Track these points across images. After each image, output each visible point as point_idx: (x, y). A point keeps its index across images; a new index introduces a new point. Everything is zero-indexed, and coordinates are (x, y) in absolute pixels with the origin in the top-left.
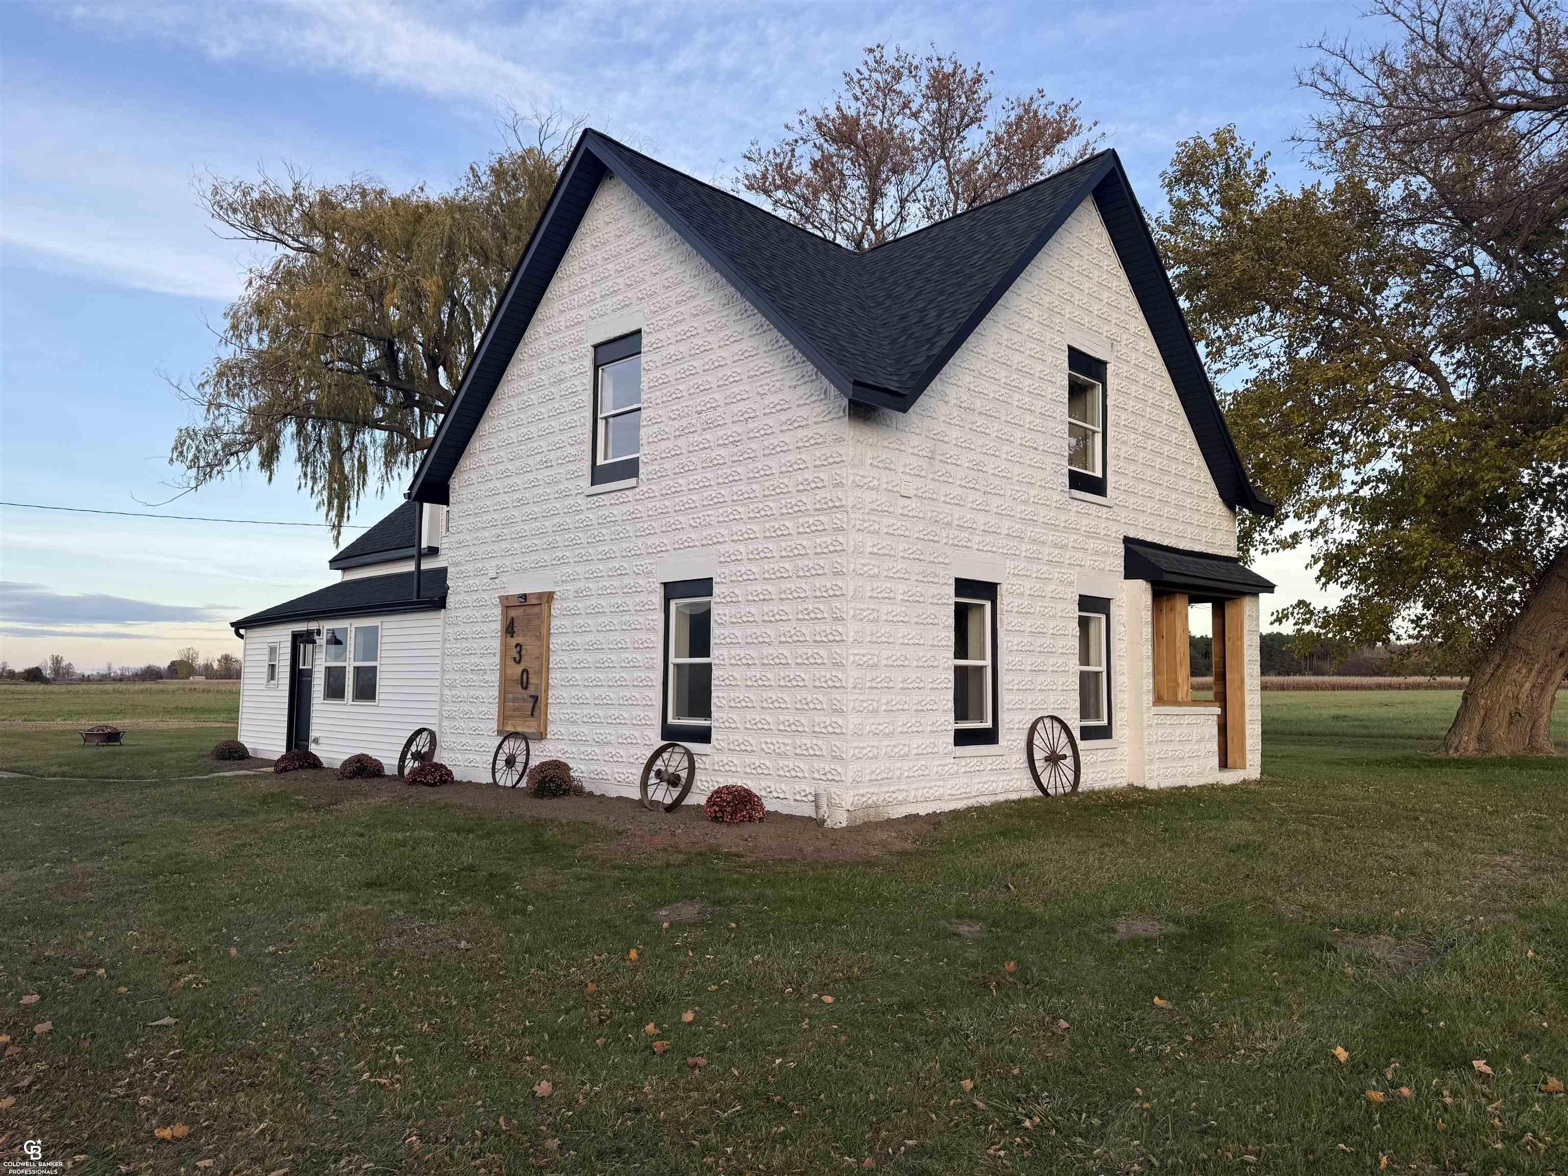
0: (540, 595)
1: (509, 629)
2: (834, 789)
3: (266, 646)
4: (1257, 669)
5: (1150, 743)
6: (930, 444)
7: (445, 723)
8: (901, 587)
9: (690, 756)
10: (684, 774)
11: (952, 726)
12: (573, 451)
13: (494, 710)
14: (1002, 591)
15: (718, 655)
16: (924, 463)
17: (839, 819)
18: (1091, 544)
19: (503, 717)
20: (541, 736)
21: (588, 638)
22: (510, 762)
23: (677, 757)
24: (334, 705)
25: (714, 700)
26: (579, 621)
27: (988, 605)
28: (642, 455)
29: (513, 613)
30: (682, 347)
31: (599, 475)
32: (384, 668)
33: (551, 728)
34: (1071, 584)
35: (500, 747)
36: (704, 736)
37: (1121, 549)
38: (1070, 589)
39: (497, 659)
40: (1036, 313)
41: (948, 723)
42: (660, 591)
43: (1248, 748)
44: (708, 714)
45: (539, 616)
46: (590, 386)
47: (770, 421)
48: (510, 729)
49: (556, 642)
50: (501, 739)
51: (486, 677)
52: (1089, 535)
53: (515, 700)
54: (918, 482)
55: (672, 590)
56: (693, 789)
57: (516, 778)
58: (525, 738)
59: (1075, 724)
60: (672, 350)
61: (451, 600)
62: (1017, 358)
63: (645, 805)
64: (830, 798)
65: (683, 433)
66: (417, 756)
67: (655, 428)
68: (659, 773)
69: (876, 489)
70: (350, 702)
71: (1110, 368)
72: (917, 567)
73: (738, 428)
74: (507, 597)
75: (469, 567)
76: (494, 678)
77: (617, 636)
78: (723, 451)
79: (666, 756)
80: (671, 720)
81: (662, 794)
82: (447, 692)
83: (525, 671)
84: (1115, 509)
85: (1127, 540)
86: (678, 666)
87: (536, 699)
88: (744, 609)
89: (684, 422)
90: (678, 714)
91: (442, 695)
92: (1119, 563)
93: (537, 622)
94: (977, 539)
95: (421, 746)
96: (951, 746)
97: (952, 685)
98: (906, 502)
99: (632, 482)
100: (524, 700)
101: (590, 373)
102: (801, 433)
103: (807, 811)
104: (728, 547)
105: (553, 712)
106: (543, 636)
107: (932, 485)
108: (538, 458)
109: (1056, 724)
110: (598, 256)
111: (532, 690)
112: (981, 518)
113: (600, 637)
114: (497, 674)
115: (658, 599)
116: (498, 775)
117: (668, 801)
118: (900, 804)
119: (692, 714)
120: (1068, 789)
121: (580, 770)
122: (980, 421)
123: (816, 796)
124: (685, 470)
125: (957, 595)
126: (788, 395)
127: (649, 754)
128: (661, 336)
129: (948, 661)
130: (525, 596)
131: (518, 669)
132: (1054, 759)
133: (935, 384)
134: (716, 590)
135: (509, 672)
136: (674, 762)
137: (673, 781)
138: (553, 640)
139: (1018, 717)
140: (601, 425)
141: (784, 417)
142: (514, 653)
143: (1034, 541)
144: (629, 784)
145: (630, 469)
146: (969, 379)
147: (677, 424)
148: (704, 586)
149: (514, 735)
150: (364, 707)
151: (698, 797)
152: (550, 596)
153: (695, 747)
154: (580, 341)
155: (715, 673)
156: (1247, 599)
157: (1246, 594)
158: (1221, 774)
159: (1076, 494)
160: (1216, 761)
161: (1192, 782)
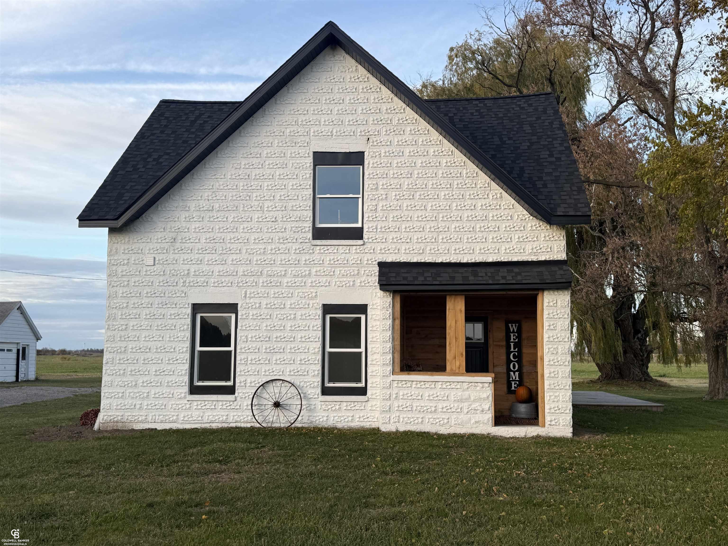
11: (187, 384)
14: (239, 308)
18: (339, 271)
27: (231, 315)
34: (315, 298)
37: (375, 271)
38: (312, 302)
41: (184, 383)
43: (547, 411)
52: (333, 266)
59: (313, 385)
69: (126, 265)
71: (368, 156)
84: (370, 246)
85: (381, 265)
96: (186, 394)
97: (187, 362)
98: (149, 268)
125: (193, 312)
129: (184, 348)
139: (251, 379)
156: (546, 293)
157: (543, 290)
158: (497, 428)
159: (318, 242)
160: (490, 416)
161: (444, 430)
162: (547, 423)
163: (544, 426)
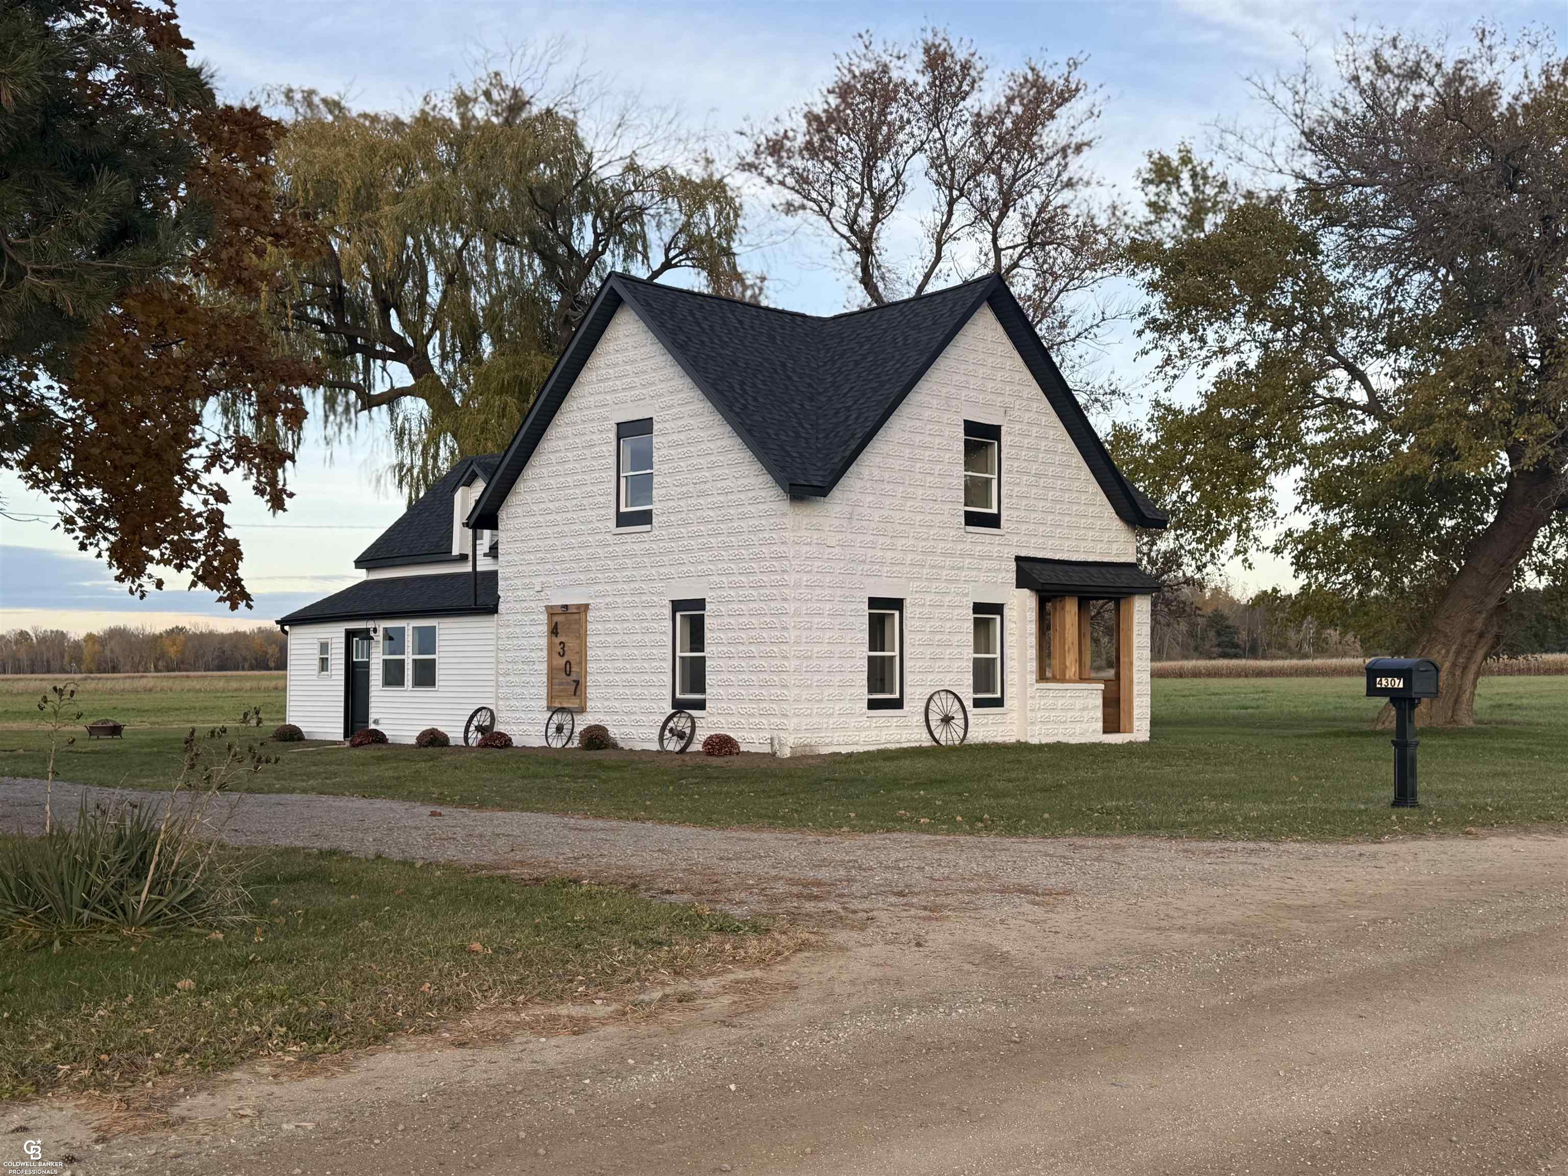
0: (579, 606)
1: (554, 631)
2: (782, 734)
3: (316, 641)
4: (1147, 653)
5: (1033, 710)
6: (849, 509)
7: (501, 703)
8: (828, 606)
9: (692, 719)
10: (688, 731)
11: (866, 696)
12: (601, 499)
13: (544, 692)
14: (907, 604)
15: (709, 651)
16: (845, 523)
17: (786, 753)
18: (986, 564)
19: (551, 697)
20: (582, 710)
21: (616, 638)
22: (559, 729)
23: (683, 720)
24: (393, 692)
25: (707, 681)
26: (608, 626)
27: (897, 614)
28: (655, 507)
29: (556, 619)
30: (682, 436)
31: (623, 520)
32: (442, 660)
33: (589, 704)
34: (966, 595)
35: (550, 719)
36: (701, 705)
37: (1013, 566)
38: (965, 599)
39: (545, 653)
40: (935, 402)
41: (864, 694)
42: (670, 606)
43: (1135, 716)
44: (703, 691)
45: (578, 622)
46: (615, 453)
47: (742, 496)
48: (557, 705)
49: (591, 640)
50: (549, 714)
51: (536, 667)
52: (982, 558)
53: (561, 684)
54: (839, 536)
55: (677, 606)
56: (695, 740)
57: (564, 742)
58: (570, 711)
59: (968, 696)
60: (675, 437)
61: (502, 607)
62: (918, 438)
63: (662, 752)
64: (780, 740)
65: (686, 496)
66: (479, 729)
67: (664, 491)
68: (671, 730)
69: (809, 544)
70: (410, 688)
71: (1004, 430)
72: (839, 592)
73: (721, 498)
74: (551, 607)
75: (518, 582)
76: (543, 667)
77: (639, 637)
78: (711, 513)
79: (675, 719)
80: (678, 696)
81: (673, 745)
82: (501, 679)
83: (568, 662)
84: (1007, 536)
85: (1018, 559)
86: (681, 658)
87: (577, 683)
88: (727, 620)
89: (684, 489)
90: (683, 691)
91: (497, 682)
92: (1011, 576)
93: (576, 627)
94: (885, 569)
95: (483, 719)
96: (865, 710)
97: (866, 669)
98: (830, 550)
99: (647, 528)
100: (568, 684)
101: (615, 443)
102: (761, 507)
103: (767, 749)
104: (715, 578)
105: (591, 692)
106: (581, 636)
107: (850, 537)
108: (574, 502)
109: (950, 696)
110: (620, 358)
111: (574, 677)
112: (889, 555)
113: (626, 638)
114: (545, 665)
115: (668, 612)
116: (550, 740)
117: (678, 748)
118: (827, 745)
119: (692, 691)
120: (957, 743)
121: (614, 732)
122: (888, 487)
123: (772, 739)
124: (686, 523)
125: (870, 608)
126: (752, 480)
127: (663, 719)
128: (667, 425)
129: (863, 652)
130: (566, 607)
131: (562, 661)
132: (947, 720)
133: (853, 468)
134: (708, 607)
135: (555, 663)
136: (681, 723)
137: (681, 736)
138: (589, 639)
139: (919, 690)
140: (623, 481)
141: (751, 494)
142: (559, 649)
143: (933, 567)
144: (650, 740)
145: (645, 518)
146: (878, 460)
147: (679, 490)
148: (700, 604)
149: (562, 710)
150: (424, 693)
151: (697, 746)
152: (586, 607)
153: (694, 713)
154: (606, 419)
155: (708, 663)
156: (1137, 597)
157: (1134, 594)
158: (1106, 736)
159: (970, 529)
160: (1100, 725)
161: (1073, 741)
162: (1135, 728)
163: (1131, 731)
